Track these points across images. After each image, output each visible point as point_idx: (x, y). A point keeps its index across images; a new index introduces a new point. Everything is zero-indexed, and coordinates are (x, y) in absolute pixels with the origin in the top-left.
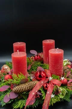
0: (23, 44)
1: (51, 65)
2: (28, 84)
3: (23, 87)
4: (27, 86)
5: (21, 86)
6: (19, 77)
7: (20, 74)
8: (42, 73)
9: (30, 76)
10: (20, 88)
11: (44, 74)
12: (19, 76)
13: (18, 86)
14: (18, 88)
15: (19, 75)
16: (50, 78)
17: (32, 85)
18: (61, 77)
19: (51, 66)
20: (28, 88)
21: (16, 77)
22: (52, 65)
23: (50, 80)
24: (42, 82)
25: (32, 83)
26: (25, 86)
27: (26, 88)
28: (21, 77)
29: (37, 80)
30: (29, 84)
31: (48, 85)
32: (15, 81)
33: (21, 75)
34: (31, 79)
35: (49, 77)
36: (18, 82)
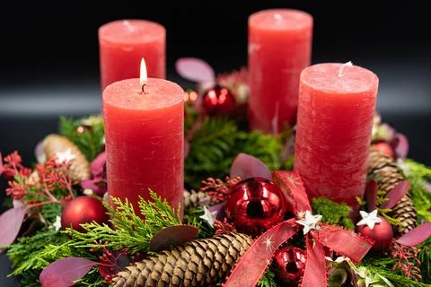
0: (149, 34)
1: (309, 148)
2: (197, 254)
3: (167, 268)
4: (191, 267)
5: (158, 266)
6: (143, 217)
7: (148, 198)
8: (265, 193)
9: (193, 199)
10: (154, 275)
11: (274, 198)
12: (147, 210)
13: (139, 265)
14: (144, 272)
15: (142, 204)
16: (309, 221)
17: (218, 257)
18: (363, 213)
19: (308, 156)
20: (199, 277)
21: (130, 218)
22: (317, 150)
23: (306, 231)
24: (268, 242)
25: (218, 247)
26: (181, 263)
27: (188, 275)
28: (157, 214)
29: (240, 231)
30: (200, 251)
31: (298, 255)
32: (123, 236)
33: (153, 201)
34: (205, 224)
35: (300, 214)
36: (141, 239)
